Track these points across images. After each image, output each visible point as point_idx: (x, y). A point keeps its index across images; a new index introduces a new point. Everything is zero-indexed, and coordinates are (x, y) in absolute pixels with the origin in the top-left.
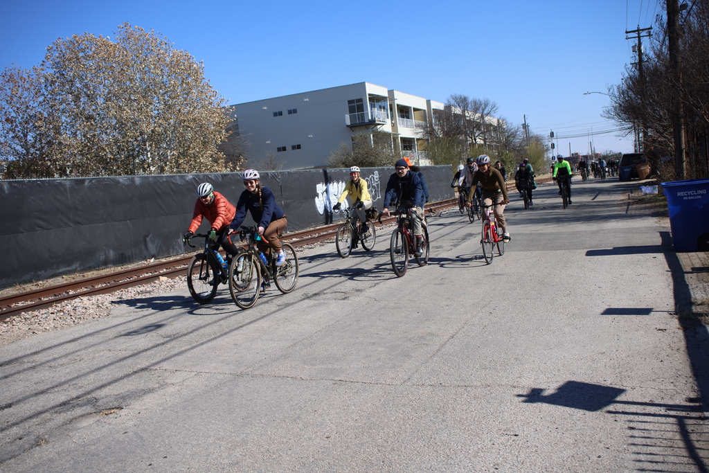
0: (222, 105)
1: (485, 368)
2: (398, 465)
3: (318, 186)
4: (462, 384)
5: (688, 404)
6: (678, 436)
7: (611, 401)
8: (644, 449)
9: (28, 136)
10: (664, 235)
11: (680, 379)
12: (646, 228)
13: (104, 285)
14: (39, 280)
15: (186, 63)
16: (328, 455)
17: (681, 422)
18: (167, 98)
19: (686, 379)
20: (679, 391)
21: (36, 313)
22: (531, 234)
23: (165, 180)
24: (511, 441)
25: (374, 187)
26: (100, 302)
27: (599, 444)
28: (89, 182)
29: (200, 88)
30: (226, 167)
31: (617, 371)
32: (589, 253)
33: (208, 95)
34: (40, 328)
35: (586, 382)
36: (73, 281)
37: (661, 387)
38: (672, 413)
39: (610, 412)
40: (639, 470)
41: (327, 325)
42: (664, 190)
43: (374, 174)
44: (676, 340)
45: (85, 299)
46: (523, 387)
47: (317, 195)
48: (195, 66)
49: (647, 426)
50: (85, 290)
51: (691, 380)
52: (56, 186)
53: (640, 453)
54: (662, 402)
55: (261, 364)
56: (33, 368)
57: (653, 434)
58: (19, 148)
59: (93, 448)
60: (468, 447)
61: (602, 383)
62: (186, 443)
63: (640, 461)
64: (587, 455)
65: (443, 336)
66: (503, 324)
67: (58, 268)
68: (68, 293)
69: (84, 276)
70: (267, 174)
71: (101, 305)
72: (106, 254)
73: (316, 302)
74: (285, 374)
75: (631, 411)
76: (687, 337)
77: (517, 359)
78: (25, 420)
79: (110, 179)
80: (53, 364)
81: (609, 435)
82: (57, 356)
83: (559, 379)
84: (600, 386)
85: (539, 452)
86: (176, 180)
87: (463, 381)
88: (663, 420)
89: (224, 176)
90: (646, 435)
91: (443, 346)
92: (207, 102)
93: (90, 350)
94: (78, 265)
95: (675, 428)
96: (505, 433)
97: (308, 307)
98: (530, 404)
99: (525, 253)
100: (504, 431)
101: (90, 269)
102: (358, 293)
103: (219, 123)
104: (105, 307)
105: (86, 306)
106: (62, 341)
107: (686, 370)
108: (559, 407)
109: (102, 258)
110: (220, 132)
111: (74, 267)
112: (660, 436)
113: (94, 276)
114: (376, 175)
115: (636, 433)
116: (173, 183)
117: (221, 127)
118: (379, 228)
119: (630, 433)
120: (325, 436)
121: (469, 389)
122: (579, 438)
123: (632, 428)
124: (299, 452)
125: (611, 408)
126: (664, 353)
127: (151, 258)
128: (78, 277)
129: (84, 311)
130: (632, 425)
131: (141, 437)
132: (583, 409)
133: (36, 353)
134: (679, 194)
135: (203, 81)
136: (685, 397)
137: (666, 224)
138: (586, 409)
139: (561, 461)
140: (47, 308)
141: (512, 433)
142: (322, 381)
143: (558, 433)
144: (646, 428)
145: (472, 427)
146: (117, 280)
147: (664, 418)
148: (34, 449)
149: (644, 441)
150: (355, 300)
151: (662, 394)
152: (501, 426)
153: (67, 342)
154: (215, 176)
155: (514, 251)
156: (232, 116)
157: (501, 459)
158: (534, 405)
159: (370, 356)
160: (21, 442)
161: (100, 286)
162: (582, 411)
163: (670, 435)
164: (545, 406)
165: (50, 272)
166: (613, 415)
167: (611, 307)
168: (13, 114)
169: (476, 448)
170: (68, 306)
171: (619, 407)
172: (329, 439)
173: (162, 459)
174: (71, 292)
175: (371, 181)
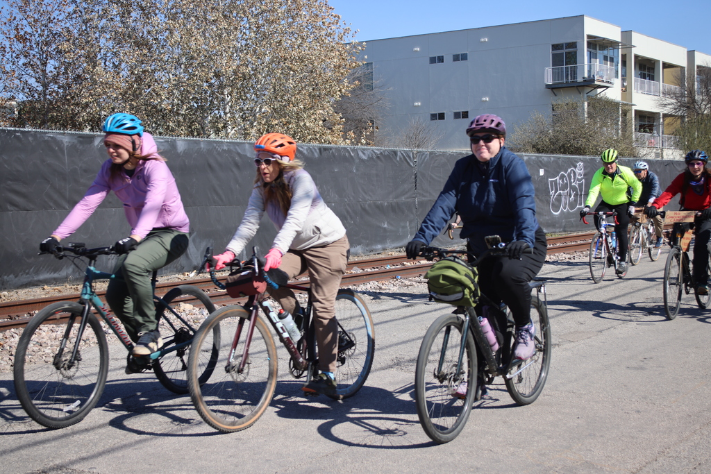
0: (346, 39)
9: (49, 65)
14: (5, 289)
18: (261, 22)
23: (225, 148)
25: (574, 189)
29: (313, 10)
33: (327, 20)
36: (57, 295)
43: (575, 167)
52: (46, 142)
58: (32, 81)
67: (37, 272)
70: (395, 153)
86: (245, 150)
92: (323, 33)
94: (70, 270)
103: (340, 66)
110: (339, 81)
111: (63, 273)
114: (579, 169)
116: (239, 154)
117: (342, 74)
118: (569, 256)
127: (191, 271)
154: (309, 149)
156: (360, 58)
165: (24, 279)
168: (28, 29)
175: (570, 177)
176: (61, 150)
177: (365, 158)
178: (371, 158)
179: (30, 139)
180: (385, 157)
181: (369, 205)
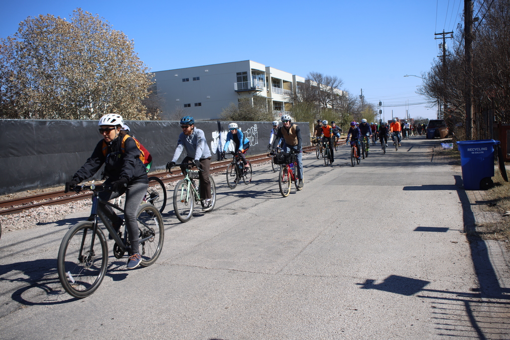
0: (146, 72)
1: (334, 265)
2: (276, 328)
3: (213, 133)
4: (318, 274)
5: (471, 292)
6: (464, 313)
7: (421, 289)
8: (442, 321)
10: (457, 177)
11: (466, 275)
12: (445, 172)
13: (59, 198)
14: (10, 193)
15: (121, 40)
16: (227, 320)
17: (467, 303)
18: (105, 65)
19: (470, 276)
20: (466, 284)
21: (10, 216)
22: (365, 173)
24: (353, 313)
25: (253, 136)
26: (57, 210)
27: (412, 317)
28: (50, 123)
29: (130, 59)
30: (147, 117)
31: (424, 269)
32: (406, 189)
33: (136, 64)
34: (14, 227)
35: (403, 276)
36: (35, 194)
37: (454, 280)
38: (461, 298)
39: (419, 296)
40: (438, 334)
41: (223, 231)
42: (458, 147)
43: (254, 126)
44: (464, 249)
45: (46, 207)
46: (360, 278)
47: (213, 140)
48: (127, 42)
49: (444, 306)
50: (45, 201)
51: (474, 276)
52: (25, 125)
53: (439, 324)
54: (454, 291)
55: (177, 257)
56: (12, 255)
57: (447, 312)
59: (60, 311)
60: (323, 317)
61: (414, 277)
62: (127, 310)
63: (439, 329)
64: (404, 324)
65: (304, 242)
66: (346, 235)
67: (24, 185)
68: (32, 203)
69: (43, 191)
71: (58, 212)
72: (60, 176)
73: (214, 215)
74: (194, 265)
75: (433, 296)
76: (471, 248)
77: (356, 259)
78: (9, 291)
79: (65, 121)
80: (26, 253)
81: (419, 312)
82: (28, 248)
83: (385, 273)
84: (413, 279)
85: (372, 321)
87: (319, 272)
88: (454, 302)
89: (147, 123)
90: (443, 311)
91: (304, 249)
92: (135, 70)
93: (53, 244)
94: (39, 183)
95: (463, 308)
96: (348, 308)
97: (209, 219)
98: (365, 290)
99: (361, 186)
100: (348, 307)
101: (48, 186)
102: (244, 210)
103: (144, 85)
104: (61, 214)
105: (47, 212)
106: (31, 237)
107: (471, 270)
108: (385, 292)
109: (57, 178)
110: (144, 91)
111: (36, 184)
112: (452, 313)
113: (51, 192)
114: (255, 127)
115: (436, 311)
117: (145, 88)
118: (257, 165)
119: (433, 310)
120: (224, 307)
121: (323, 278)
122: (398, 312)
123: (434, 307)
124: (207, 318)
125: (420, 294)
126: (456, 258)
128: (39, 192)
129: (46, 216)
130: (434, 305)
131: (95, 305)
132: (401, 294)
133: (13, 245)
134: (468, 150)
135: (133, 54)
136: (469, 287)
137: (459, 170)
138: (403, 294)
139: (387, 327)
140: (18, 213)
141: (353, 308)
142: (220, 270)
143: (384, 309)
144: (443, 307)
145: (325, 304)
146: (68, 195)
147: (455, 301)
148: (17, 311)
149: (442, 316)
150: (242, 214)
151: (454, 285)
152: (345, 304)
153: (35, 238)
154: (141, 123)
155: (353, 185)
156: (153, 80)
157: (346, 325)
158: (368, 290)
159: (254, 254)
160: (8, 306)
161: (56, 199)
162: (400, 295)
163: (458, 312)
164: (375, 291)
165: (19, 187)
166: (421, 298)
167: (421, 226)
169: (328, 318)
170: (34, 212)
171: (426, 293)
172: (227, 309)
173: (110, 320)
174: (35, 203)
175: (251, 130)
176: (32, 128)
177: (165, 126)
178: (168, 126)
179: (18, 124)
180: (174, 125)
181: (168, 147)
